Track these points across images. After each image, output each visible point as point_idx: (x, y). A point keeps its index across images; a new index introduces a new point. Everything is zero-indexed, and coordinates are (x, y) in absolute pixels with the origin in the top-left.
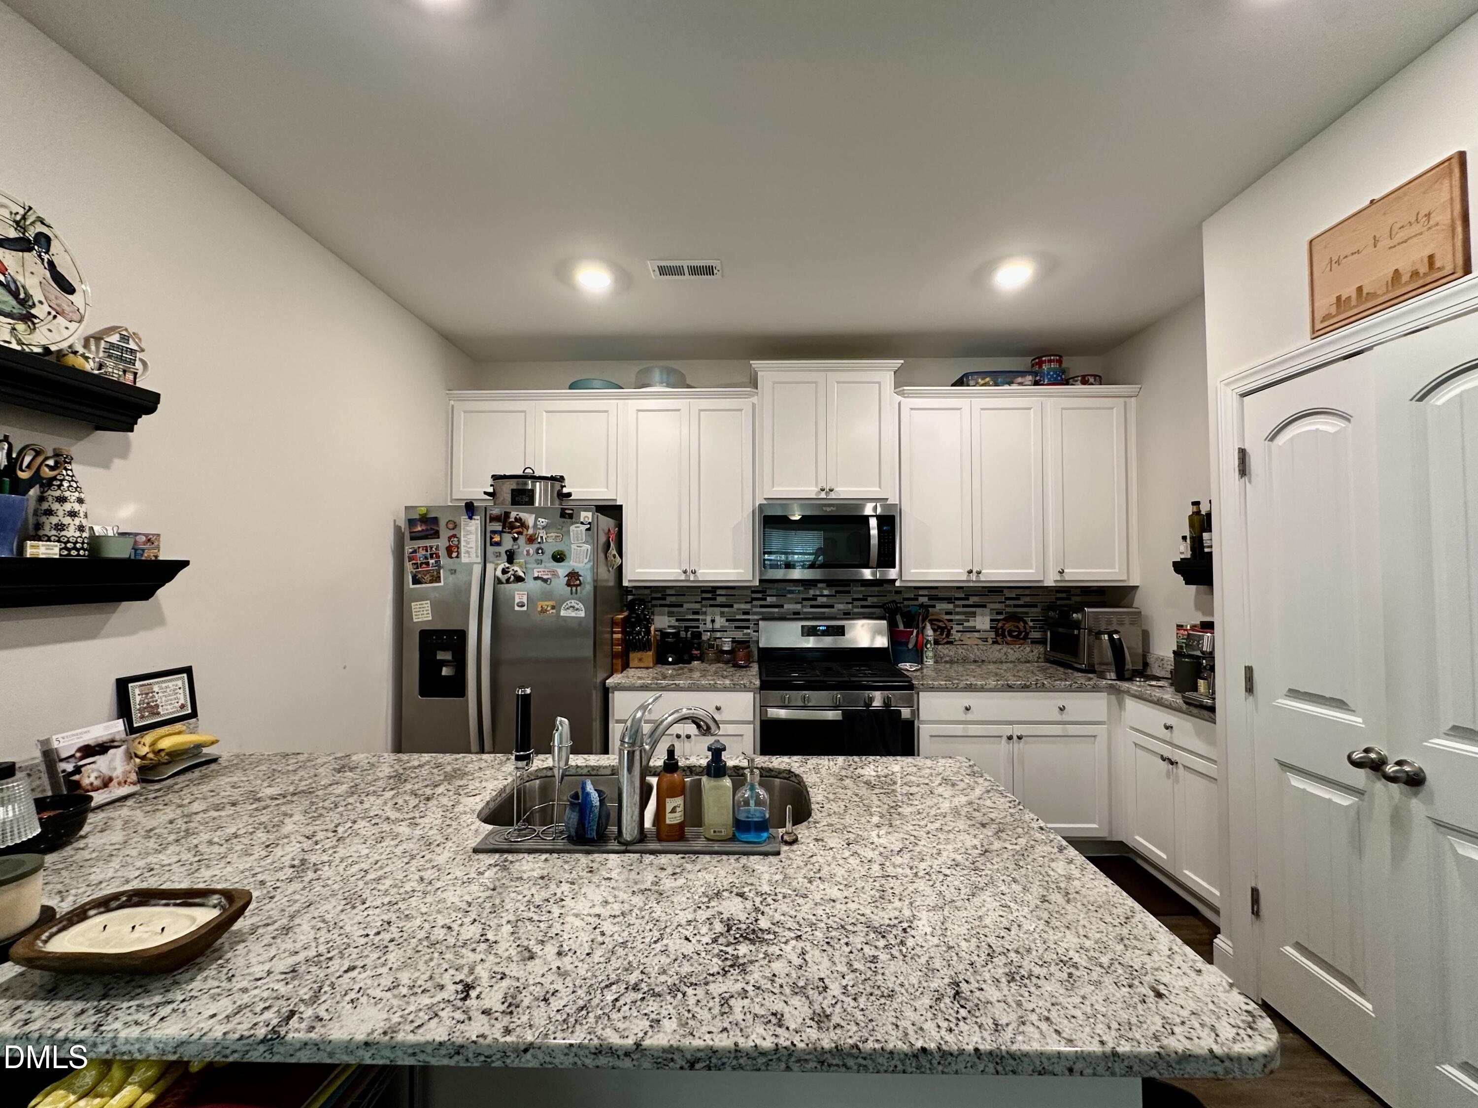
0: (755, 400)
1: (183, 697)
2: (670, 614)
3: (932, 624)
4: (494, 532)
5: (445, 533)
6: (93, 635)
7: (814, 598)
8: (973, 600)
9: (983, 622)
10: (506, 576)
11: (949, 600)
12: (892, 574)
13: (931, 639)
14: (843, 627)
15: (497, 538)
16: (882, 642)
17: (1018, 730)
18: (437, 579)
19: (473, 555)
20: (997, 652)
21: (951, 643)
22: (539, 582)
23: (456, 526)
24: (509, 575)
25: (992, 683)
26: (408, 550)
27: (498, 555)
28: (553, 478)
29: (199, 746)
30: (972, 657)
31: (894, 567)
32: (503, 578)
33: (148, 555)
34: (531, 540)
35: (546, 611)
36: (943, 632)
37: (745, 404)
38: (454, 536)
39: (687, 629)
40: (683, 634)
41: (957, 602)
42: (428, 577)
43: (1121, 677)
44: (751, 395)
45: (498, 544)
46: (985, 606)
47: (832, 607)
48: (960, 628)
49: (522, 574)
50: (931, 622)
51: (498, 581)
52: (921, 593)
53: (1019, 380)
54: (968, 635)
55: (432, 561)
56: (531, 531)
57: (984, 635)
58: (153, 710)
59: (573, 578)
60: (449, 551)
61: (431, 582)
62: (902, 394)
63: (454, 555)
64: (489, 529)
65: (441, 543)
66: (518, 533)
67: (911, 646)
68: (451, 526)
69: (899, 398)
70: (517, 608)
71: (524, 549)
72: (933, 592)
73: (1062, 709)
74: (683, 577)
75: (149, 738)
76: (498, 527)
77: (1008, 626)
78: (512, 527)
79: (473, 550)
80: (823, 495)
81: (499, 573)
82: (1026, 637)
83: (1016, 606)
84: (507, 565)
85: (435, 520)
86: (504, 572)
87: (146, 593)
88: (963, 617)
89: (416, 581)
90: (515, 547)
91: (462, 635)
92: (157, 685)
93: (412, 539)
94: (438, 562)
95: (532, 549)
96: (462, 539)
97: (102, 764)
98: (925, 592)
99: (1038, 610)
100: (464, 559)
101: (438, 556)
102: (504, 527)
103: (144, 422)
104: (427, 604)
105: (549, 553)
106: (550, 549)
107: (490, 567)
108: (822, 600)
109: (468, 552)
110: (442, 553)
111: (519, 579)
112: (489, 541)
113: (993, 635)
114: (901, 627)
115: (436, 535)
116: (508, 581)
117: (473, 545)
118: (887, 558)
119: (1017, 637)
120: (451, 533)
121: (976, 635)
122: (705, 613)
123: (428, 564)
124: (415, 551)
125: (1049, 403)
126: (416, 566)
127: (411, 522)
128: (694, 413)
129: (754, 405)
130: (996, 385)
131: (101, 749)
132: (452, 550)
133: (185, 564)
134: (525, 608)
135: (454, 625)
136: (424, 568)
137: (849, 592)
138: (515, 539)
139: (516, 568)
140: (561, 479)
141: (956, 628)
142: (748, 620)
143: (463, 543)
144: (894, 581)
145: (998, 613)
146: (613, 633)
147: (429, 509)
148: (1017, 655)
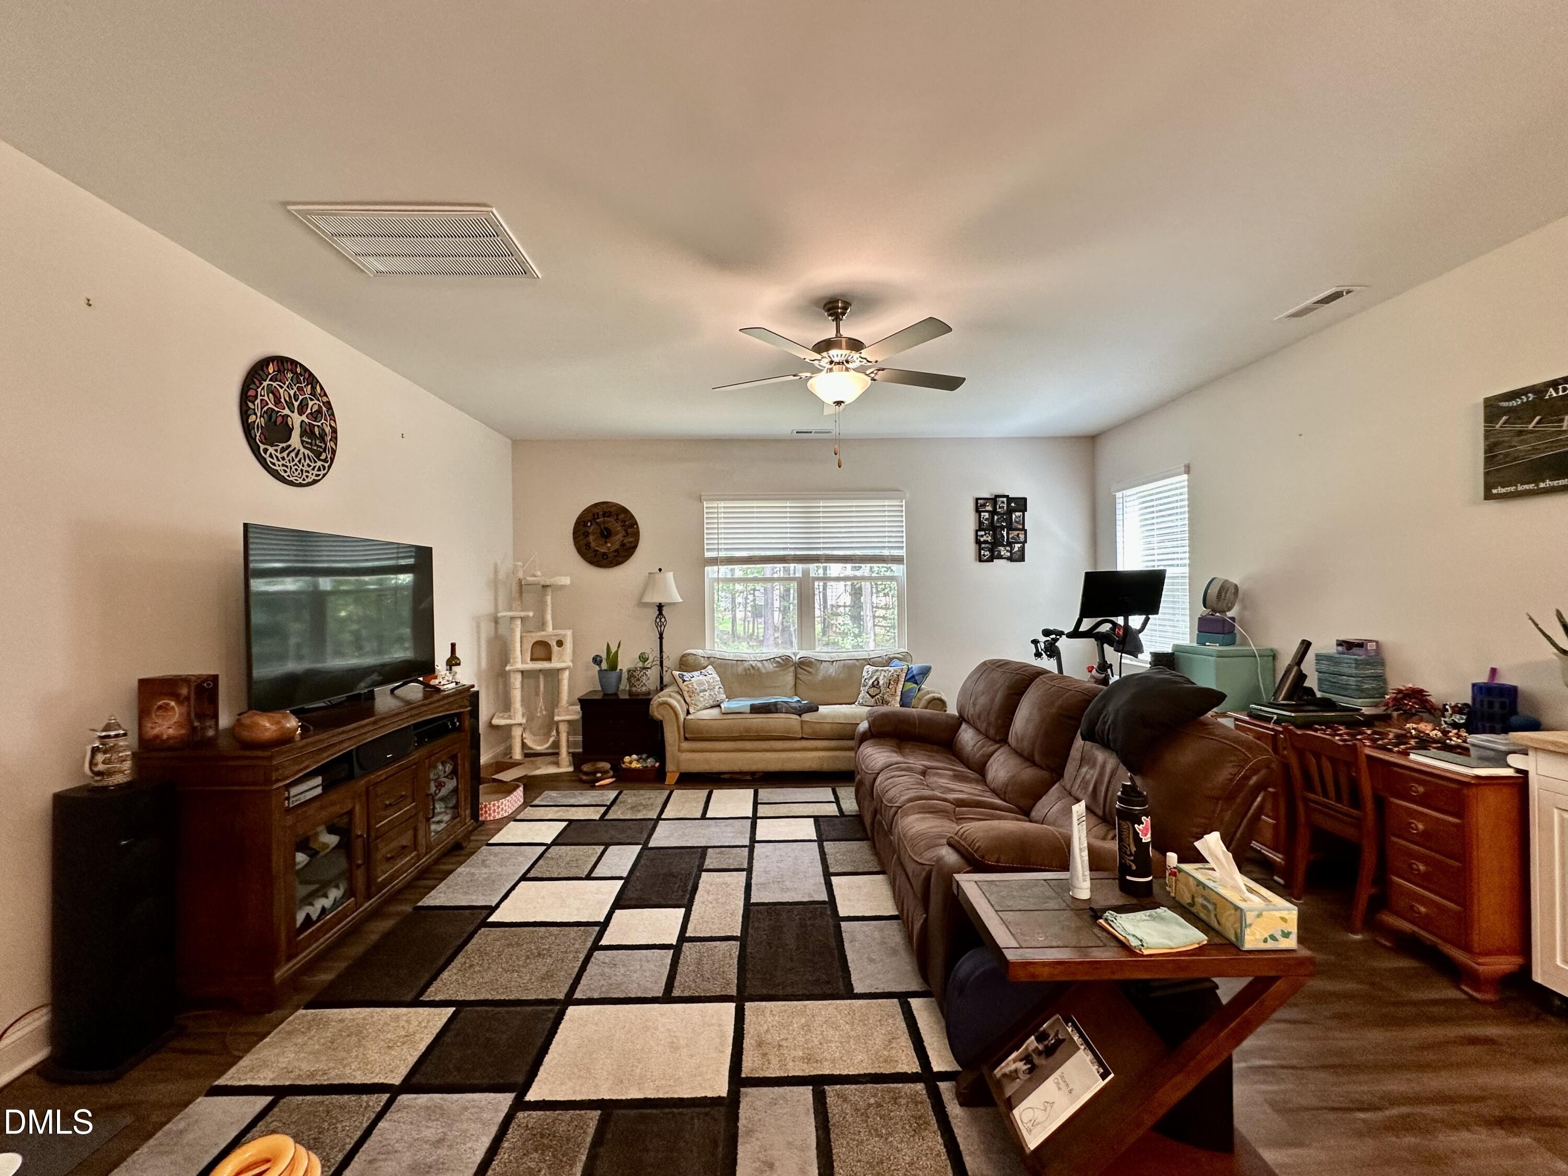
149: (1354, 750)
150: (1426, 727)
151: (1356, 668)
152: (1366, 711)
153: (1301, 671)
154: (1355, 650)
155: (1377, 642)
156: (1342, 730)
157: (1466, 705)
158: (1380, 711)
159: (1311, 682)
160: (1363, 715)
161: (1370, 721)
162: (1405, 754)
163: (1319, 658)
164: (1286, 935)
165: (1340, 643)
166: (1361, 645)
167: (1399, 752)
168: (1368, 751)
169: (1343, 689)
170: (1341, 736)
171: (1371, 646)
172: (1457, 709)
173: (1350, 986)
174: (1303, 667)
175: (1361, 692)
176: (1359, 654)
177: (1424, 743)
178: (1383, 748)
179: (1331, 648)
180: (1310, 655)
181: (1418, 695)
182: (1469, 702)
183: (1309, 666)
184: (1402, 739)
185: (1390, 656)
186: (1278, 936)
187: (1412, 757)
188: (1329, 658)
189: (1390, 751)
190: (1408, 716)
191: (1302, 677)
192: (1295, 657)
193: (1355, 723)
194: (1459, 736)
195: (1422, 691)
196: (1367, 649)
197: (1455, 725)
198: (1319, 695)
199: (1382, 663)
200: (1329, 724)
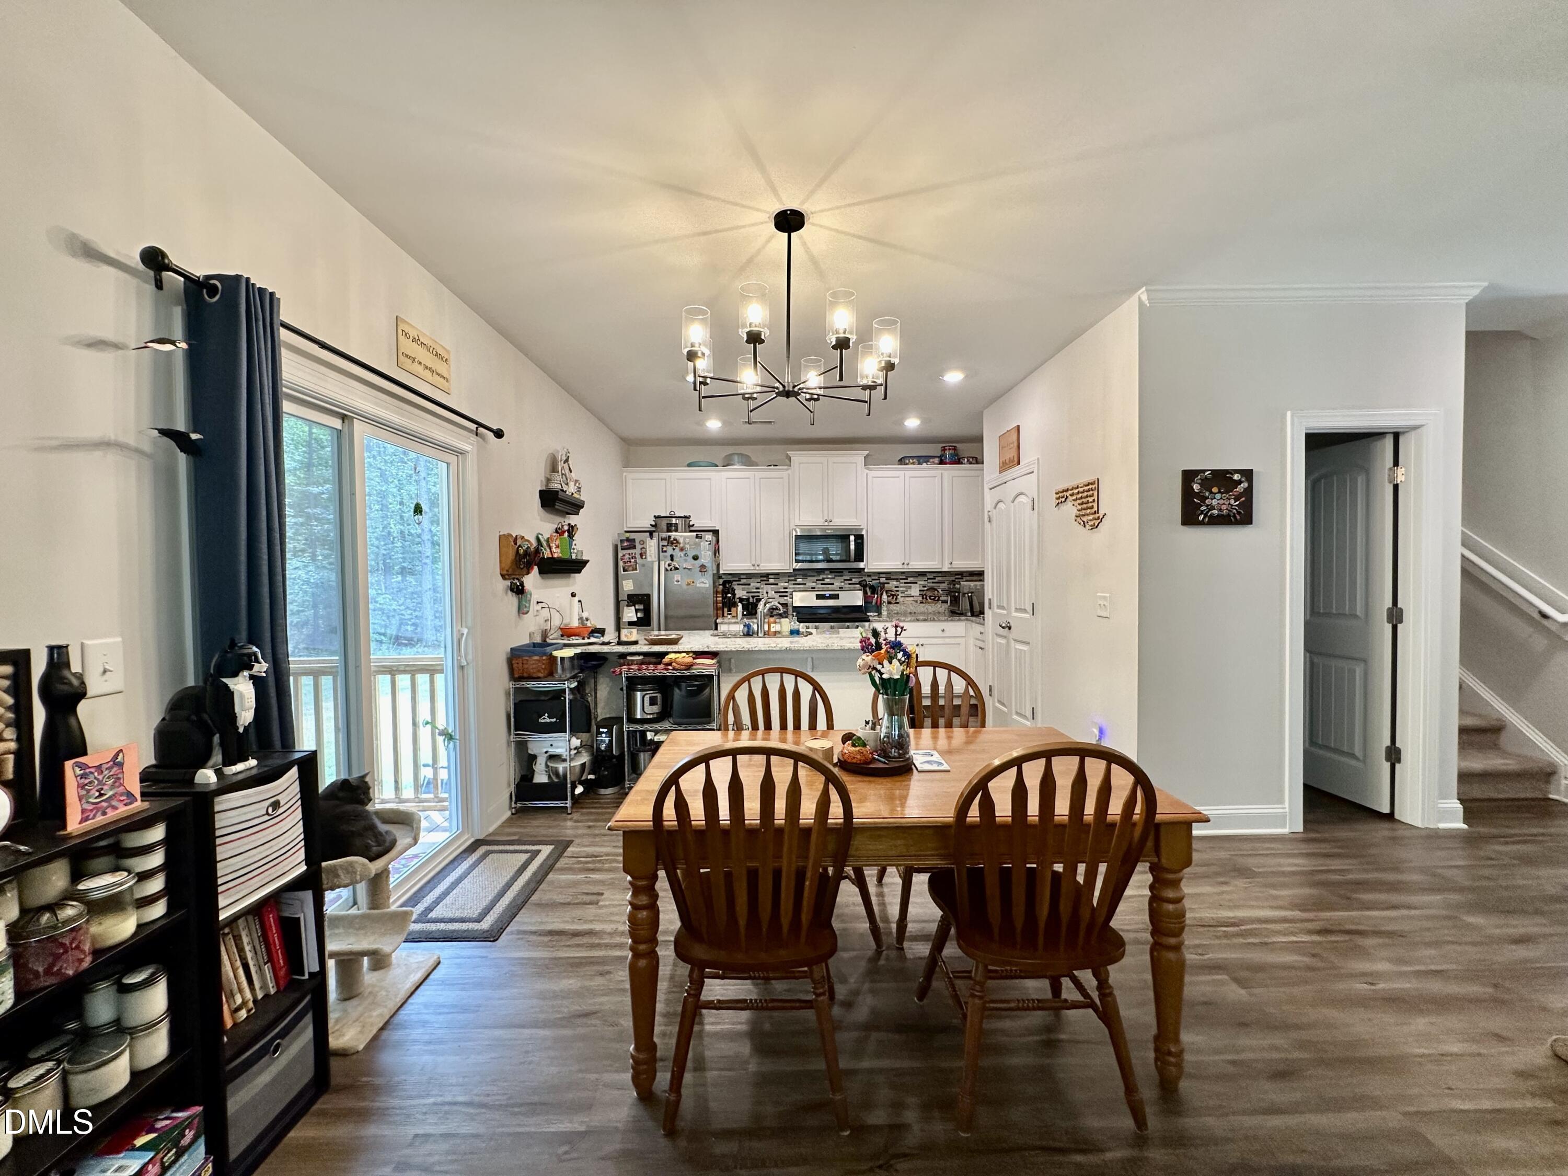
0: (789, 472)
2: (743, 590)
3: (887, 593)
4: (663, 546)
5: (638, 546)
7: (823, 580)
8: (910, 579)
9: (915, 591)
11: (897, 580)
12: (862, 565)
13: (886, 600)
14: (838, 595)
15: (664, 548)
16: (860, 602)
17: (921, 641)
18: (636, 569)
19: (654, 557)
20: (922, 608)
21: (898, 603)
22: (686, 570)
23: (643, 542)
24: (671, 567)
25: (909, 619)
26: (620, 555)
27: (666, 557)
28: (685, 517)
30: (909, 611)
31: (863, 561)
32: (669, 568)
34: (682, 550)
35: (689, 584)
36: (893, 595)
37: (785, 474)
38: (644, 547)
39: (753, 597)
40: (751, 600)
41: (901, 581)
42: (631, 568)
43: (973, 615)
44: (787, 470)
45: (665, 551)
46: (916, 583)
47: (833, 584)
48: (903, 595)
49: (678, 566)
50: (887, 592)
51: (667, 570)
52: (881, 575)
53: (931, 460)
54: (907, 599)
55: (632, 560)
56: (681, 545)
57: (915, 599)
59: (703, 567)
60: (641, 555)
61: (633, 571)
62: (868, 469)
63: (644, 557)
64: (661, 544)
65: (637, 551)
66: (675, 546)
67: (874, 603)
68: (641, 542)
69: (867, 471)
70: (677, 585)
71: (678, 553)
72: (888, 576)
73: (943, 631)
74: (752, 568)
76: (665, 543)
77: (929, 593)
78: (672, 543)
79: (654, 555)
80: (826, 524)
81: (667, 566)
82: (938, 600)
83: (933, 583)
84: (670, 562)
85: (633, 540)
86: (669, 565)
87: (579, 571)
88: (904, 589)
89: (624, 570)
90: (674, 553)
91: (648, 596)
93: (622, 549)
94: (636, 562)
95: (682, 554)
96: (648, 550)
98: (884, 576)
99: (945, 585)
100: (649, 559)
101: (636, 558)
102: (668, 543)
103: (582, 510)
104: (630, 582)
105: (691, 555)
106: (691, 554)
107: (662, 563)
108: (827, 581)
109: (651, 556)
110: (638, 556)
111: (676, 569)
112: (661, 550)
113: (920, 598)
114: (869, 594)
115: (634, 547)
116: (671, 570)
117: (653, 552)
118: (859, 557)
119: (934, 599)
120: (642, 546)
121: (912, 599)
122: (763, 588)
123: (630, 562)
124: (623, 556)
125: (946, 474)
126: (625, 563)
127: (621, 541)
128: (758, 480)
129: (789, 475)
130: (919, 464)
132: (643, 555)
133: (587, 561)
134: (680, 583)
135: (645, 591)
136: (629, 564)
137: (842, 576)
138: (674, 549)
139: (675, 563)
140: (688, 517)
141: (901, 595)
142: (787, 592)
143: (648, 552)
144: (864, 569)
145: (924, 587)
146: (717, 597)
147: (629, 535)
148: (933, 609)
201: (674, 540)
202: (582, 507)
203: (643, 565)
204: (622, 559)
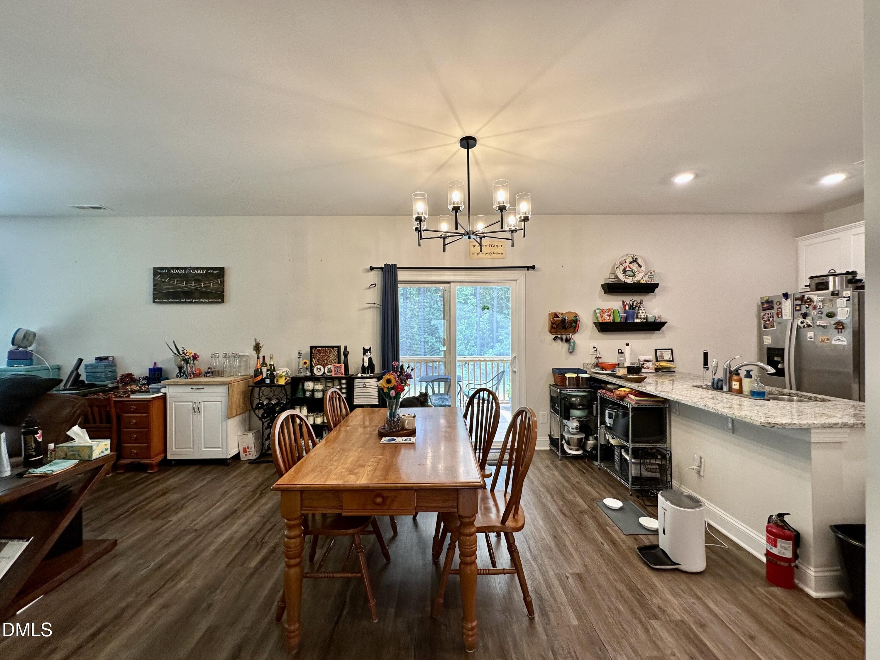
1: (670, 356)
4: (797, 305)
5: (776, 307)
6: (650, 339)
10: (803, 325)
15: (798, 308)
18: (773, 327)
19: (788, 316)
22: (820, 327)
23: (780, 303)
24: (804, 324)
26: (762, 315)
27: (799, 315)
28: (847, 273)
29: (670, 368)
32: (802, 326)
33: (658, 321)
34: (815, 308)
35: (824, 341)
38: (780, 308)
42: (769, 326)
45: (799, 310)
49: (811, 324)
51: (798, 327)
55: (771, 319)
56: (815, 303)
58: (663, 358)
59: (838, 324)
60: (778, 314)
61: (771, 328)
63: (780, 316)
64: (795, 304)
65: (774, 312)
66: (808, 305)
68: (778, 304)
70: (809, 339)
71: (812, 312)
75: (659, 363)
76: (799, 302)
78: (806, 302)
79: (788, 314)
81: (799, 324)
84: (803, 320)
85: (772, 302)
86: (802, 323)
87: (659, 329)
89: (765, 327)
90: (808, 312)
91: (783, 350)
92: (663, 352)
93: (763, 310)
94: (773, 319)
95: (816, 312)
96: (783, 309)
97: (647, 365)
100: (784, 318)
101: (773, 317)
102: (802, 302)
103: (656, 290)
104: (769, 337)
105: (824, 313)
106: (825, 311)
107: (795, 321)
109: (786, 315)
110: (775, 315)
111: (809, 326)
112: (795, 309)
115: (772, 308)
116: (804, 327)
117: (788, 311)
120: (779, 306)
123: (769, 320)
124: (764, 315)
126: (765, 321)
127: (763, 303)
131: (648, 361)
132: (779, 314)
133: (667, 322)
134: (813, 340)
135: (780, 346)
136: (768, 322)
138: (807, 308)
139: (807, 321)
143: (783, 311)
147: (769, 297)
149: (109, 399)
150: (134, 387)
151: (105, 368)
152: (109, 386)
153: (78, 373)
154: (104, 361)
155: (113, 357)
156: (101, 394)
157: (146, 377)
158: (115, 385)
159: (83, 378)
160: (108, 387)
161: (111, 389)
162: (129, 396)
163: (87, 366)
164: (106, 450)
165: (97, 359)
166: (106, 358)
167: (126, 397)
168: (114, 399)
169: (99, 378)
170: (101, 396)
171: (111, 359)
172: (144, 379)
173: (111, 489)
174: (79, 371)
175: (107, 378)
176: (105, 362)
177: (134, 392)
178: (120, 397)
179: (93, 361)
180: (82, 366)
181: (130, 375)
182: (148, 376)
183: (82, 370)
184: (125, 393)
185: (118, 362)
186: (104, 451)
187: (131, 397)
188: (91, 365)
189: (123, 397)
190: (126, 384)
191: (78, 375)
192: (74, 367)
193: (106, 390)
194: (145, 388)
195: (131, 374)
196: (109, 361)
197: (143, 384)
198: (87, 382)
199: (115, 366)
200: (94, 393)
201: (808, 298)
202: (657, 287)
203: (780, 323)
204: (763, 318)
